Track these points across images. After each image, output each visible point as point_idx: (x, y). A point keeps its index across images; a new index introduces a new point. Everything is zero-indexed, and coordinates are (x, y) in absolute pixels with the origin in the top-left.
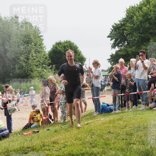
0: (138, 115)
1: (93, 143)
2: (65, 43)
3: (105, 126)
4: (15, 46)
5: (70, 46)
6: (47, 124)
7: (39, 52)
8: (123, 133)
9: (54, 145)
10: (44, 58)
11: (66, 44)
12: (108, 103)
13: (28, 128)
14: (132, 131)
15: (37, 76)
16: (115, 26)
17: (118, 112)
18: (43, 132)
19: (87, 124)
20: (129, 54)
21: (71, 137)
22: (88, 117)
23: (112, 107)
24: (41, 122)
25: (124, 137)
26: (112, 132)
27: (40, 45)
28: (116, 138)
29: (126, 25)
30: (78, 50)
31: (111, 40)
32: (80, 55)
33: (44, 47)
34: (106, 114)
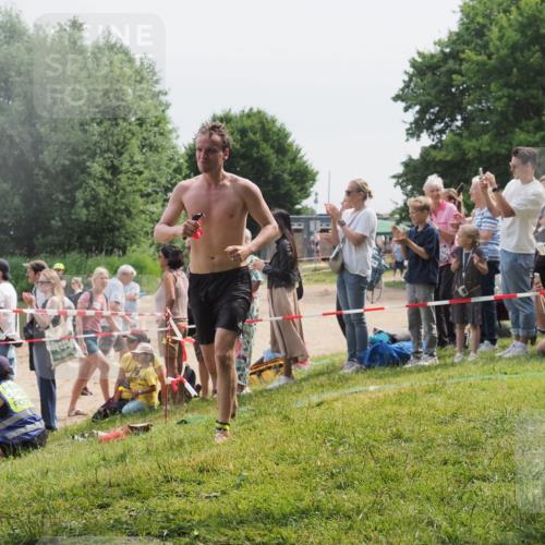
0: (500, 376)
1: (339, 473)
2: (244, 119)
3: (384, 412)
4: (72, 127)
5: (263, 128)
6: (180, 402)
7: (153, 148)
8: (445, 439)
9: (204, 478)
10: (171, 171)
11: (247, 123)
12: (392, 333)
13: (113, 413)
14: (476, 432)
15: (147, 233)
16: (420, 60)
17: (427, 364)
18: (163, 428)
19: (319, 405)
20: (469, 161)
21: (262, 449)
22: (323, 379)
23: (408, 346)
24: (156, 395)
25: (449, 453)
26: (406, 434)
27: (159, 122)
28: (420, 458)
29: (462, 56)
30: (291, 145)
31: (406, 110)
32: (298, 161)
33: (170, 132)
34: (387, 370)
